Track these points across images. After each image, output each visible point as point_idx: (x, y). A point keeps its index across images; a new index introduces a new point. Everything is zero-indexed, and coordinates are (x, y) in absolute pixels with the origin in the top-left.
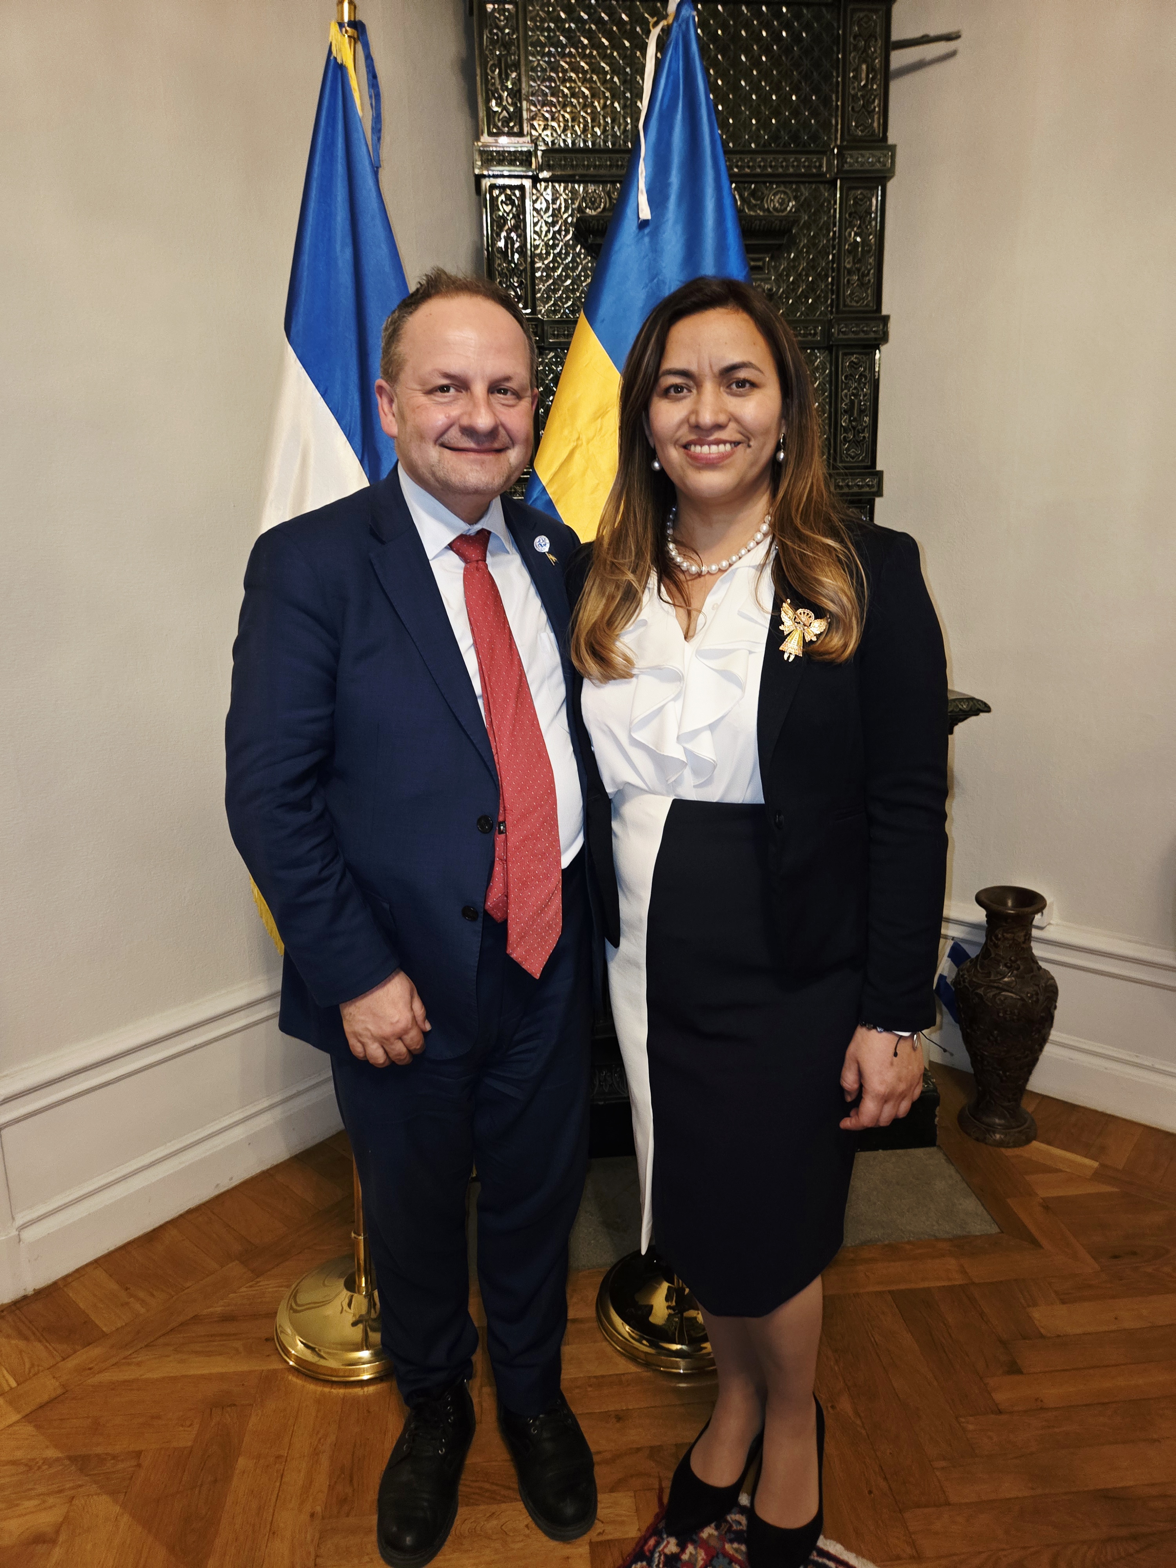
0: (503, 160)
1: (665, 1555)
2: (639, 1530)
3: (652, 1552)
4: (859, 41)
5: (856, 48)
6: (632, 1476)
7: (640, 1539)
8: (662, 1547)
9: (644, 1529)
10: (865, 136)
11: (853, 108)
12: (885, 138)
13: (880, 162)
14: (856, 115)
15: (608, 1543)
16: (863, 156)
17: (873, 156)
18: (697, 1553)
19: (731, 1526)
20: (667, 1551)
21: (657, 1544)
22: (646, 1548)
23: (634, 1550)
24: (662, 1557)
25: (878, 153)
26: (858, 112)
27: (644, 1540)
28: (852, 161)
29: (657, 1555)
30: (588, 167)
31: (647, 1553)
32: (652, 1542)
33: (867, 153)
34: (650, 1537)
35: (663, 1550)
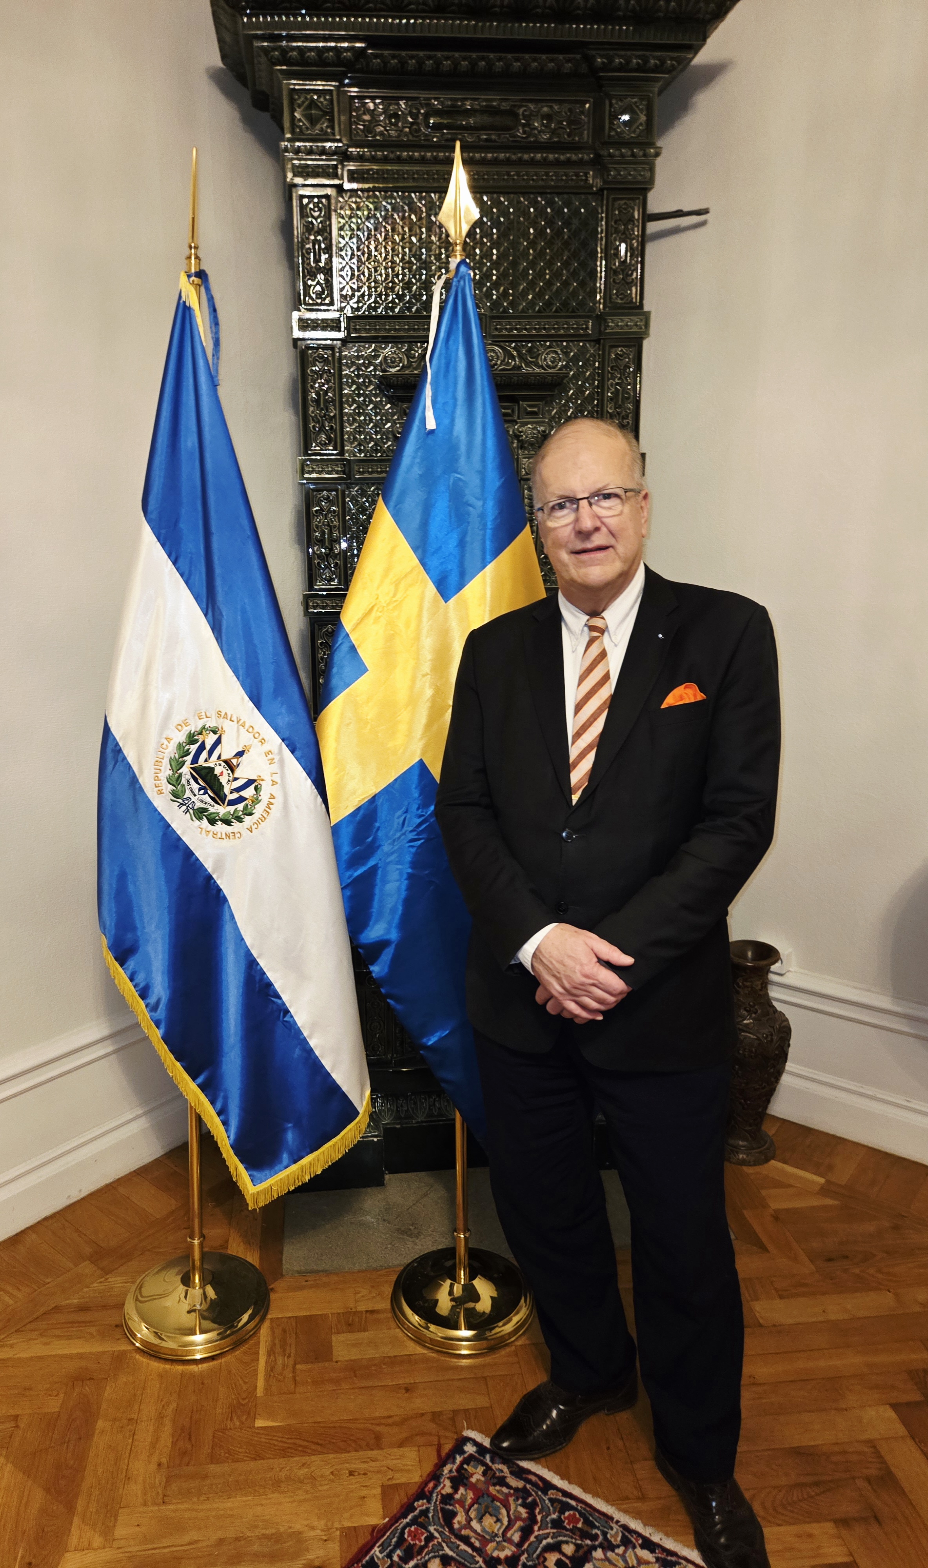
0: (317, 327)
1: (442, 1495)
2: (421, 1476)
3: (431, 1493)
4: (620, 224)
5: (617, 231)
6: (417, 1435)
7: (422, 1483)
8: (439, 1488)
9: (425, 1474)
10: (625, 303)
11: (614, 281)
12: (641, 306)
13: (636, 325)
14: (617, 285)
15: (397, 1486)
16: (622, 321)
17: (631, 320)
18: (467, 1494)
19: (495, 1473)
20: (444, 1492)
21: (435, 1487)
22: (426, 1489)
23: (417, 1491)
24: (439, 1497)
25: (635, 318)
26: (619, 283)
27: (426, 1483)
28: (613, 325)
29: (435, 1495)
30: (389, 330)
31: (427, 1493)
32: (431, 1485)
33: (626, 319)
34: (430, 1481)
35: (440, 1491)
